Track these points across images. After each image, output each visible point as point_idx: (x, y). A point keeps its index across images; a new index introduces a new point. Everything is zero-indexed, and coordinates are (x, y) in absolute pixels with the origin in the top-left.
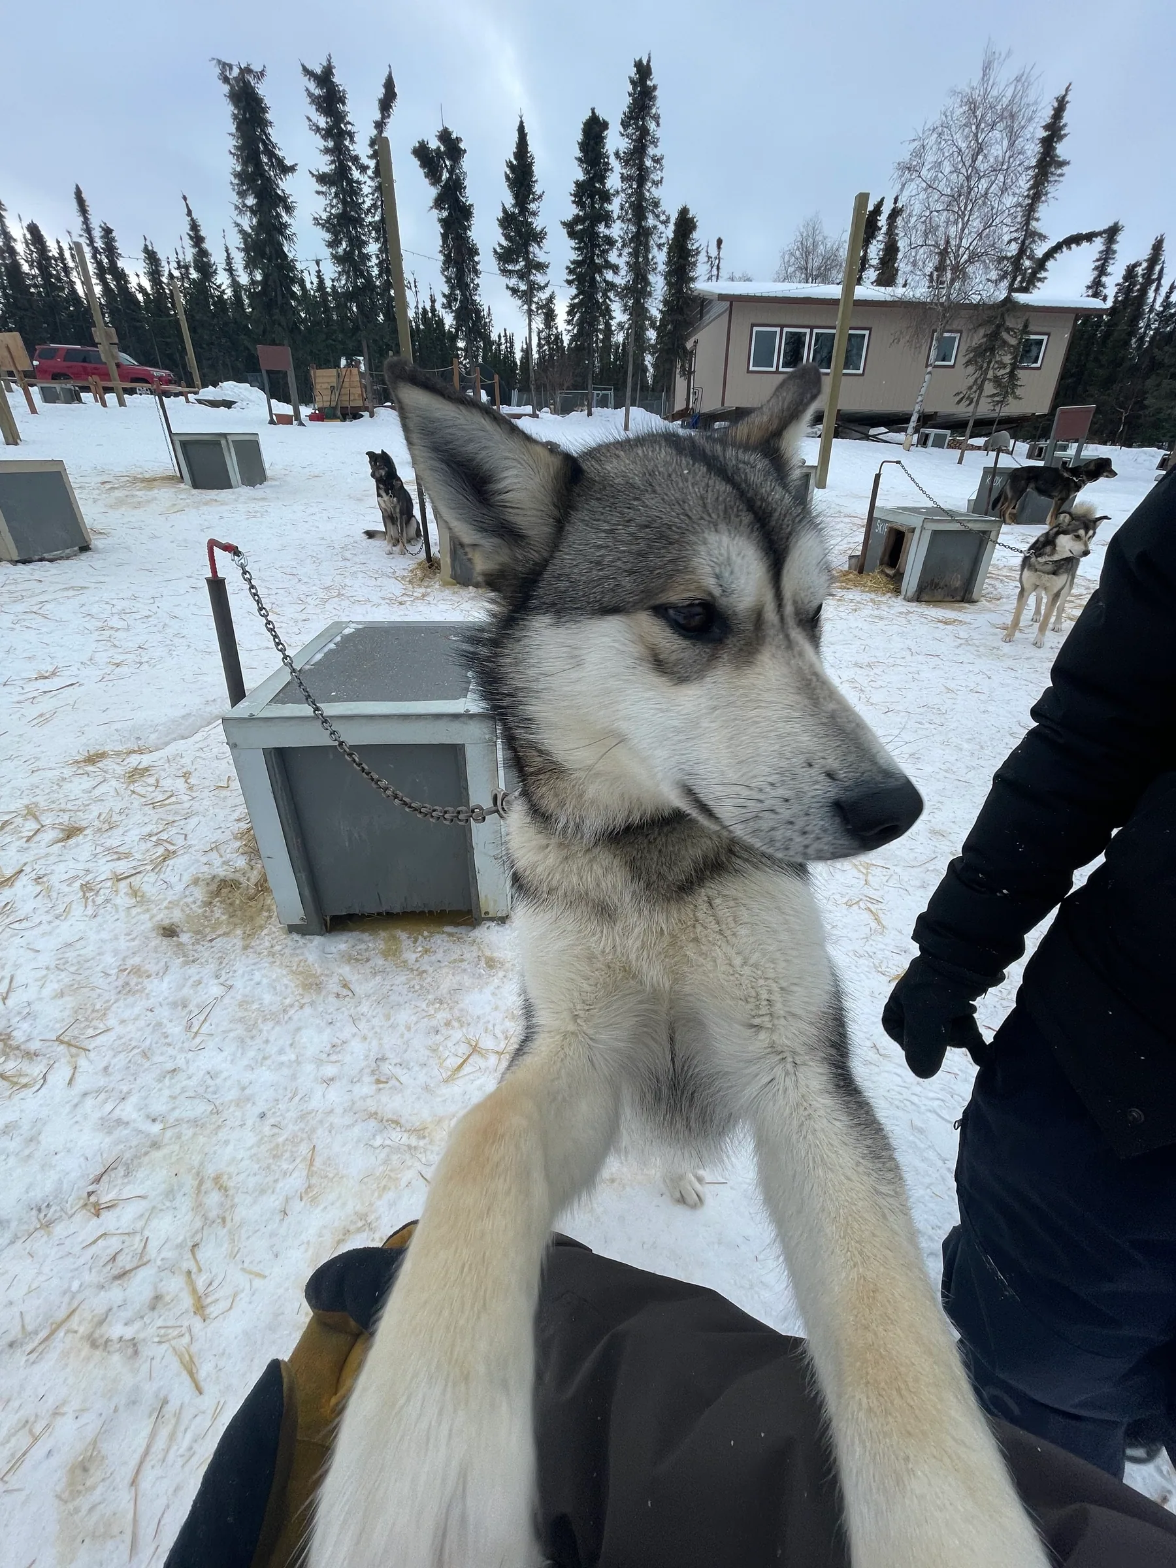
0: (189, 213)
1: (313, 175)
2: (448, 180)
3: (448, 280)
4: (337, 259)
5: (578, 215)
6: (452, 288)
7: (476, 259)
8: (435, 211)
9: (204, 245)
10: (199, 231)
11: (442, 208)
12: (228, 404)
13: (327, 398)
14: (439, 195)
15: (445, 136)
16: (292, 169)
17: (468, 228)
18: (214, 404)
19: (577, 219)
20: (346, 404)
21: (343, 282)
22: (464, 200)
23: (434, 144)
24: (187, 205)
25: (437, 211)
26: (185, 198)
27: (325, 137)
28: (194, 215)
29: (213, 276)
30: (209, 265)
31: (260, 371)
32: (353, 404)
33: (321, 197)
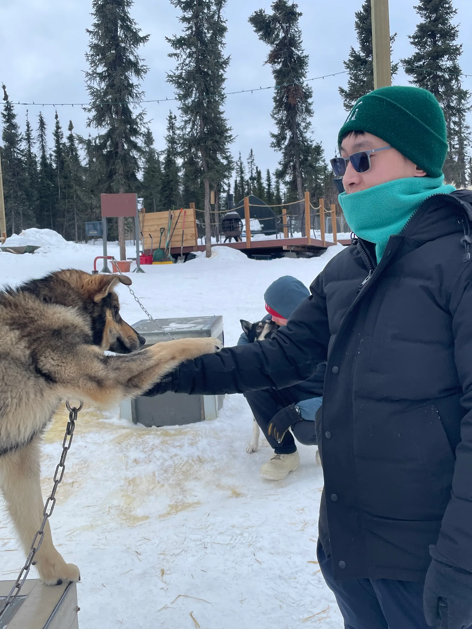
0: (6, 98)
1: (170, 40)
2: (285, 38)
3: (280, 122)
4: (186, 110)
5: (418, 54)
6: (282, 129)
7: (310, 100)
8: (269, 65)
9: (14, 121)
10: (11, 110)
11: (275, 62)
12: (31, 250)
13: (156, 240)
14: (273, 52)
15: (280, 6)
16: (144, 39)
17: (303, 75)
18: (19, 251)
19: (418, 57)
20: (178, 245)
21: (189, 130)
22: (299, 53)
23: (270, 12)
24: (5, 92)
25: (271, 65)
26: (4, 87)
27: (184, 9)
28: (9, 99)
29: (18, 144)
30: (16, 135)
31: (99, 219)
32: (185, 245)
33: (174, 59)
